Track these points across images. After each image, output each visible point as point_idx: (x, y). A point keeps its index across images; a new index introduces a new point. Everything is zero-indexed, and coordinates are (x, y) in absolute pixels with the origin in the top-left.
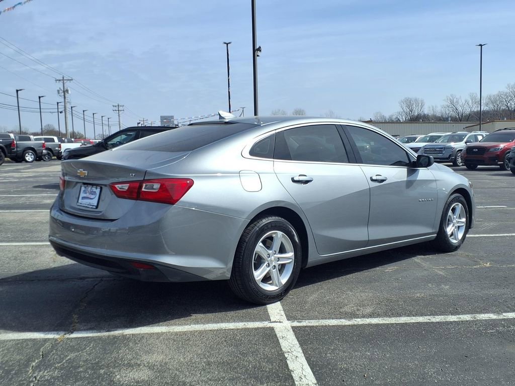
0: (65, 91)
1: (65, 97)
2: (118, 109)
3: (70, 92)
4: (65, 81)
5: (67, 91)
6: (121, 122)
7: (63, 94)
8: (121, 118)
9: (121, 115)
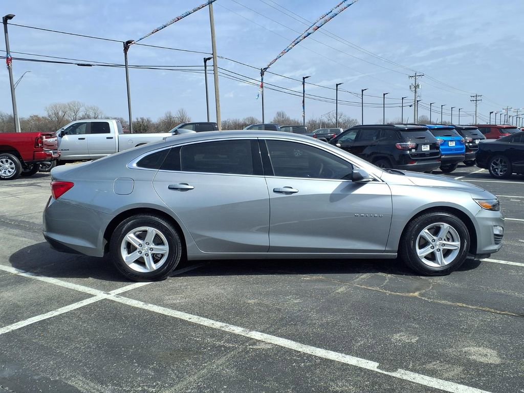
0: (416, 87)
1: (415, 92)
2: (476, 99)
3: (420, 87)
4: (417, 77)
5: (418, 86)
6: (478, 111)
7: (414, 89)
8: (478, 107)
9: (477, 105)
